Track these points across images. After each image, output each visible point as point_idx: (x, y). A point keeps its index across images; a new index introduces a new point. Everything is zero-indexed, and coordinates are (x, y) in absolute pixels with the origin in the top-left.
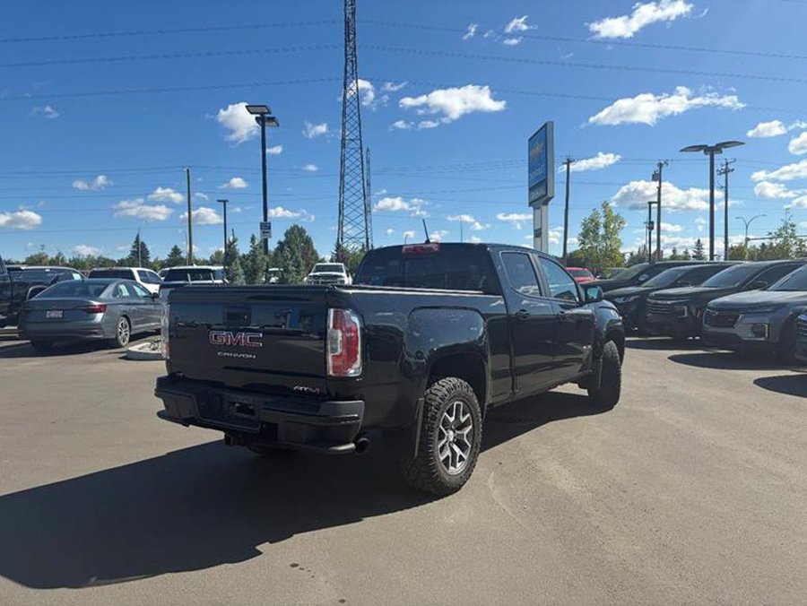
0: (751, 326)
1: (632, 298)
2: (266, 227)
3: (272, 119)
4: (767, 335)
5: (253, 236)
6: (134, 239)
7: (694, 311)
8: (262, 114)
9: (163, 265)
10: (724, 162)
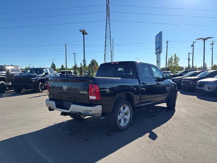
0: (208, 87)
1: (179, 80)
2: (84, 61)
3: (86, 33)
4: (212, 89)
5: (81, 63)
6: (52, 63)
7: (194, 83)
8: (84, 32)
9: (59, 70)
10: (212, 42)
